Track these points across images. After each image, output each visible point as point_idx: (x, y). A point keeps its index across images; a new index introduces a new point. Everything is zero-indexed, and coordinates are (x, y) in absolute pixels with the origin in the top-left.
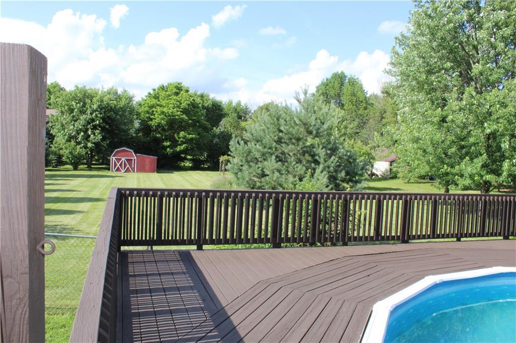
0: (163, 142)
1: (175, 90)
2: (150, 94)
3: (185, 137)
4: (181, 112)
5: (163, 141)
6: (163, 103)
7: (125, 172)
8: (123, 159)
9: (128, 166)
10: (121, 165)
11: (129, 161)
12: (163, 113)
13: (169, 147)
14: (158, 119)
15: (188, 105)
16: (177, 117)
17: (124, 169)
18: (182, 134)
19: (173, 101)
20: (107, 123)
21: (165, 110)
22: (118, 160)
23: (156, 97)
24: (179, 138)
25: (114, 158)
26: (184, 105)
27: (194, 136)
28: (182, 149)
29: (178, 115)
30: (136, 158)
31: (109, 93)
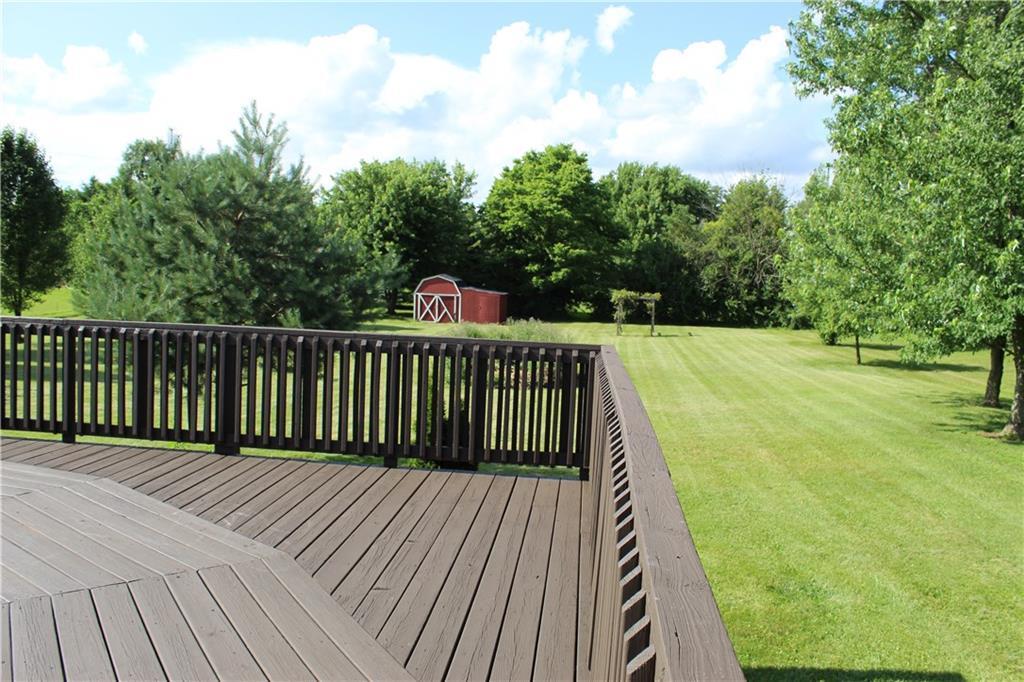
0: (527, 265)
1: (553, 161)
2: (507, 170)
3: (564, 254)
4: (558, 203)
5: (527, 262)
6: (527, 186)
7: (440, 321)
8: (437, 297)
9: (446, 310)
10: (432, 308)
11: (448, 301)
12: (524, 206)
13: (536, 273)
14: (514, 219)
15: (573, 189)
16: (548, 214)
17: (439, 315)
18: (558, 247)
19: (544, 181)
20: (415, 229)
21: (527, 200)
22: (428, 298)
23: (517, 176)
24: (554, 256)
25: (420, 295)
26: (565, 189)
27: (583, 251)
28: (561, 277)
29: (550, 210)
30: (460, 295)
31: (424, 172)
